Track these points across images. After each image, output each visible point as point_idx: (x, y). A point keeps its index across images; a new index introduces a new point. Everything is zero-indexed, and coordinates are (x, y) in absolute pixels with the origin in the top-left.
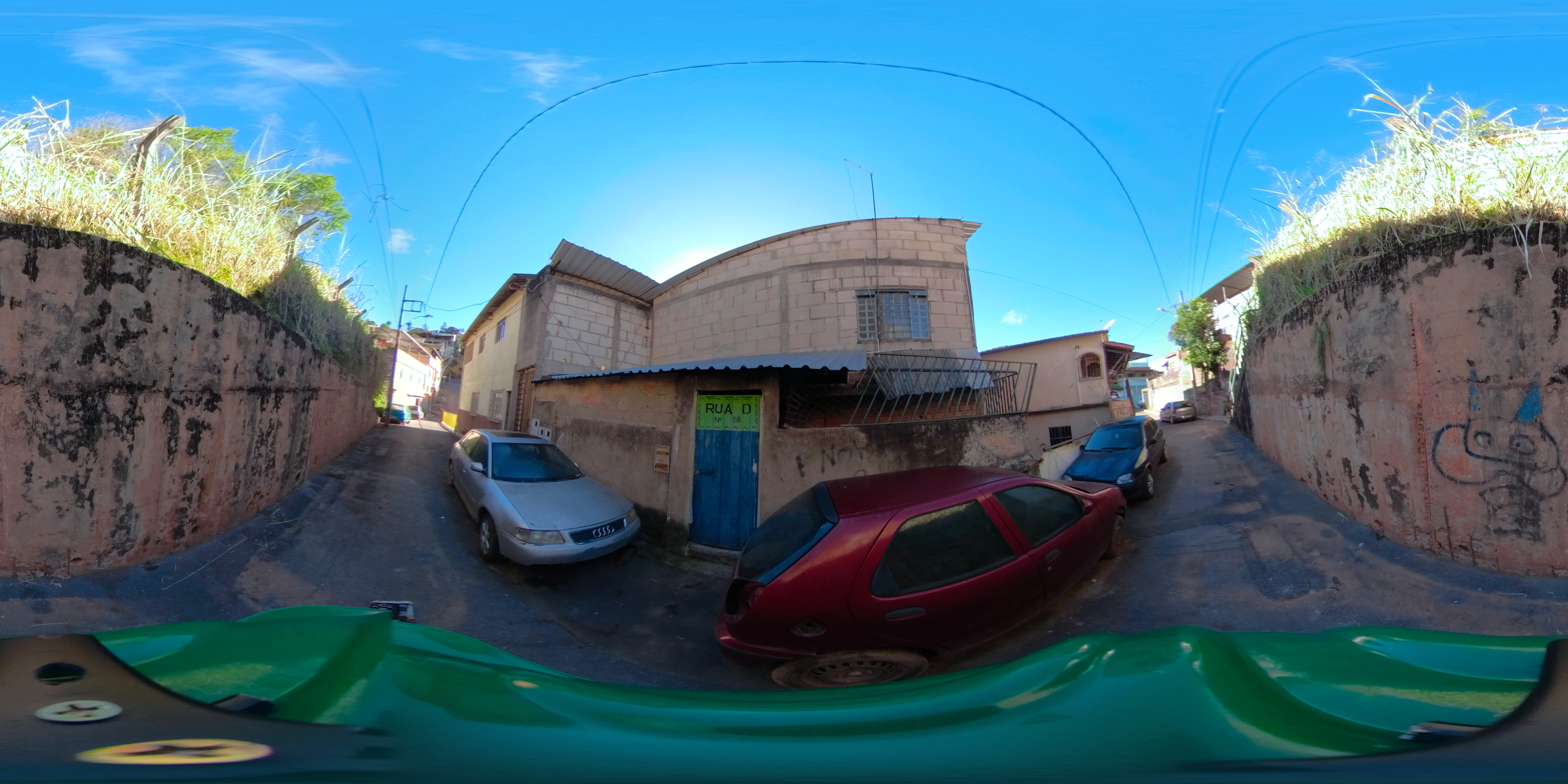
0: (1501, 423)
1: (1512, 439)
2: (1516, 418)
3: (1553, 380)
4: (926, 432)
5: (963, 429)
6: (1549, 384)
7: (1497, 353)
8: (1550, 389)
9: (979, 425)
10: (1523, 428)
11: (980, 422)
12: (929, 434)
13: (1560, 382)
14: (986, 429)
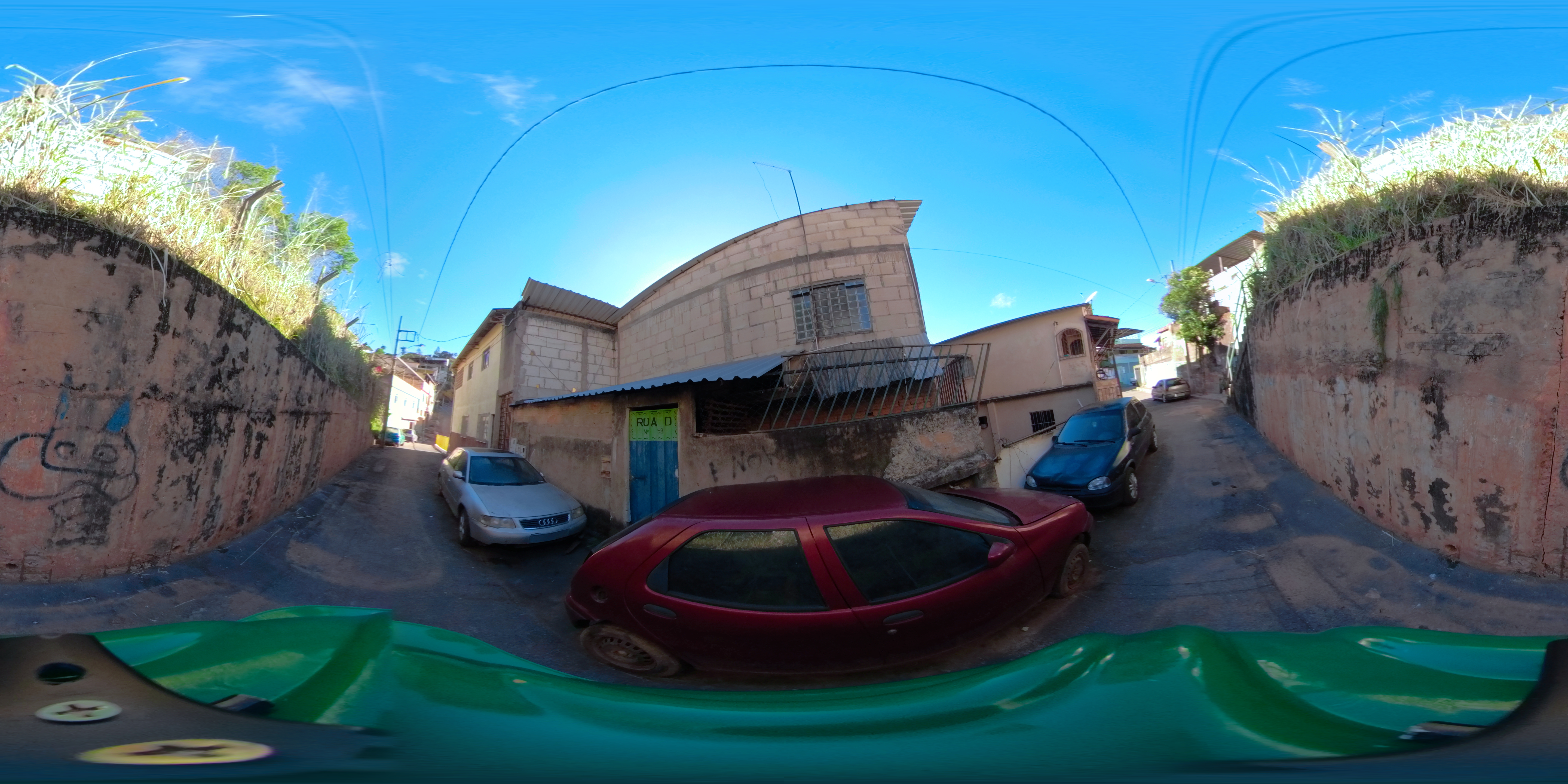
4: (842, 435)
5: (890, 429)
9: (911, 423)
11: (912, 419)
12: (846, 437)
14: (920, 427)
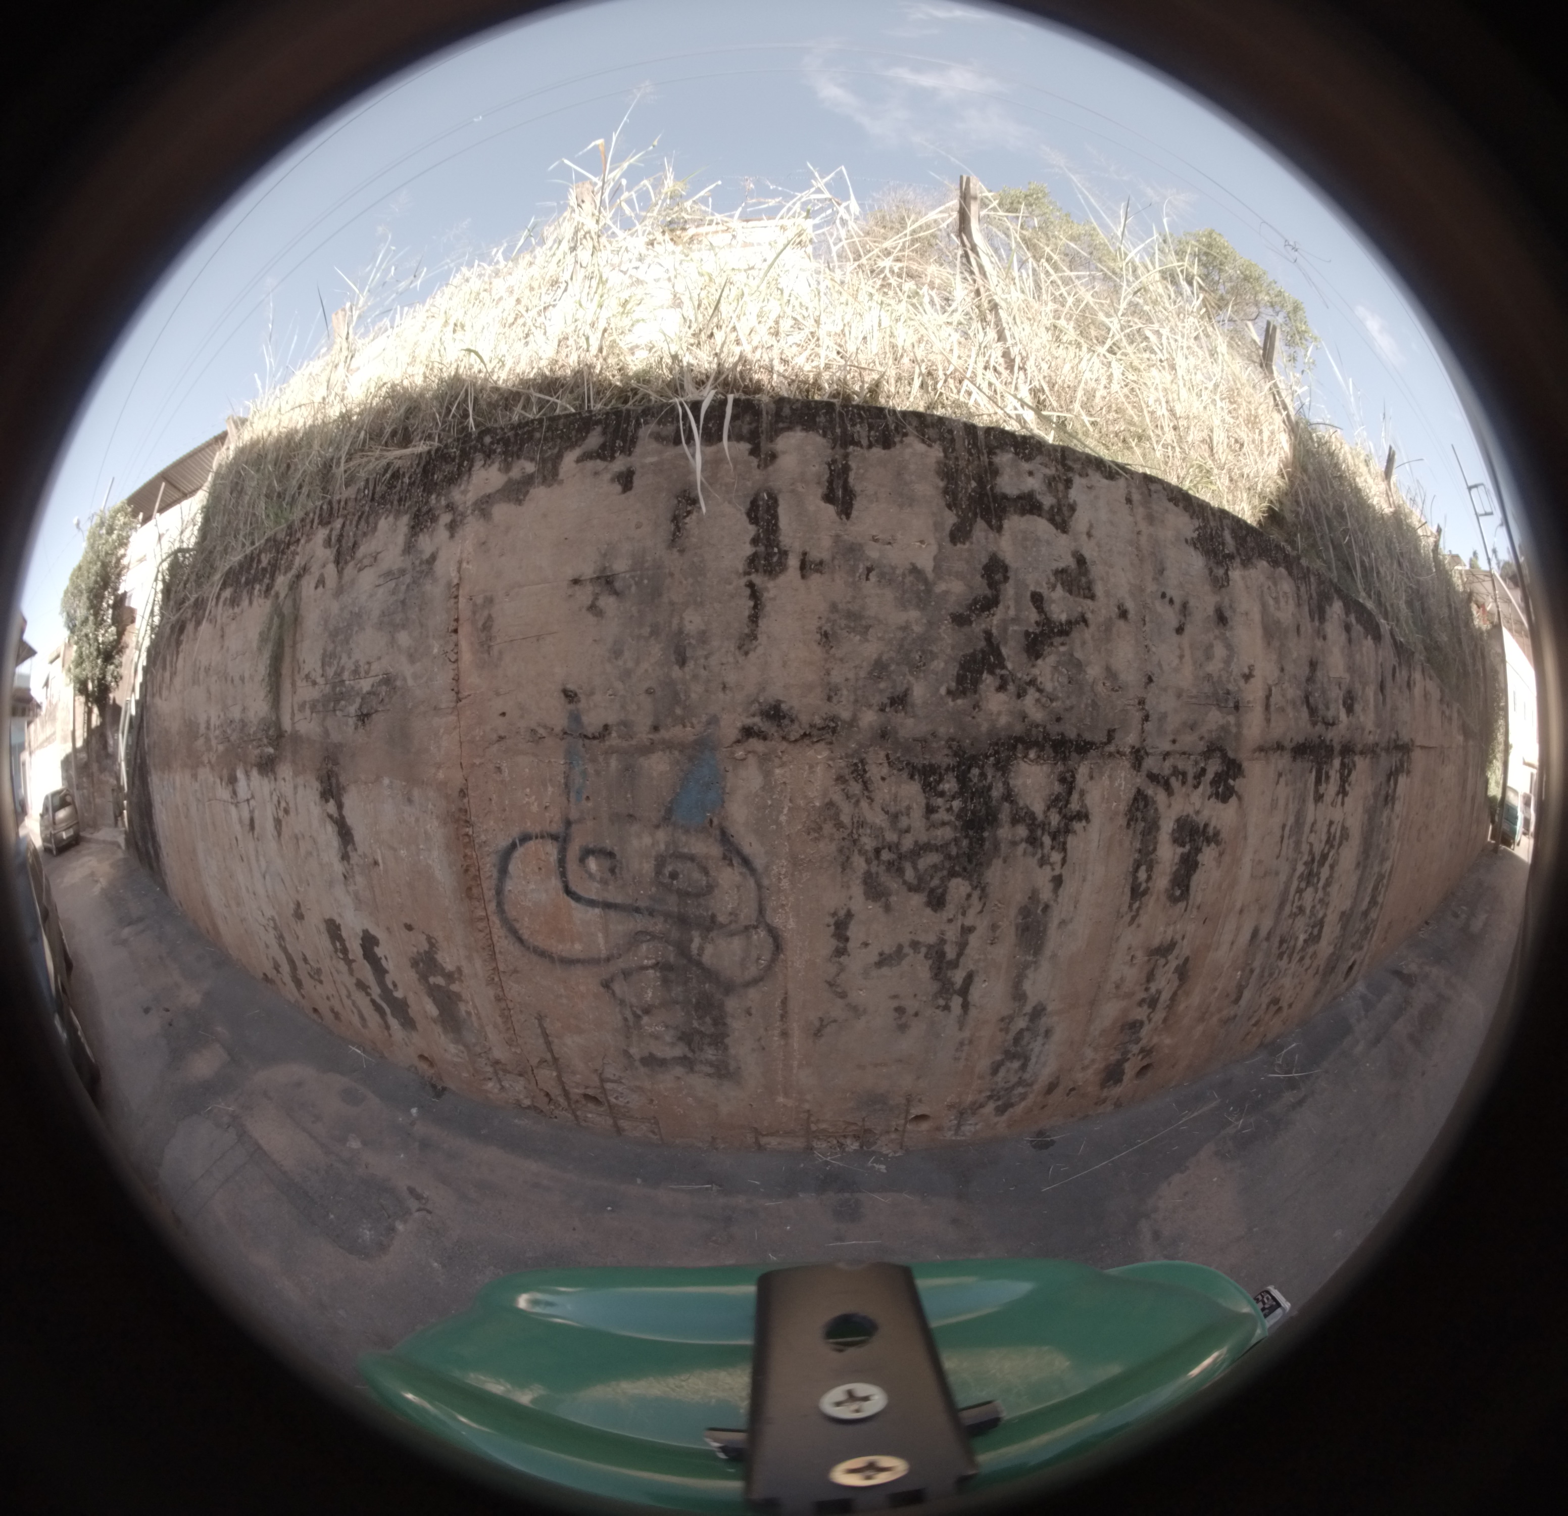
0: (635, 828)
1: (660, 862)
2: (667, 817)
3: (748, 732)
6: (738, 742)
7: (626, 674)
8: (740, 754)
10: (684, 838)
13: (763, 736)
